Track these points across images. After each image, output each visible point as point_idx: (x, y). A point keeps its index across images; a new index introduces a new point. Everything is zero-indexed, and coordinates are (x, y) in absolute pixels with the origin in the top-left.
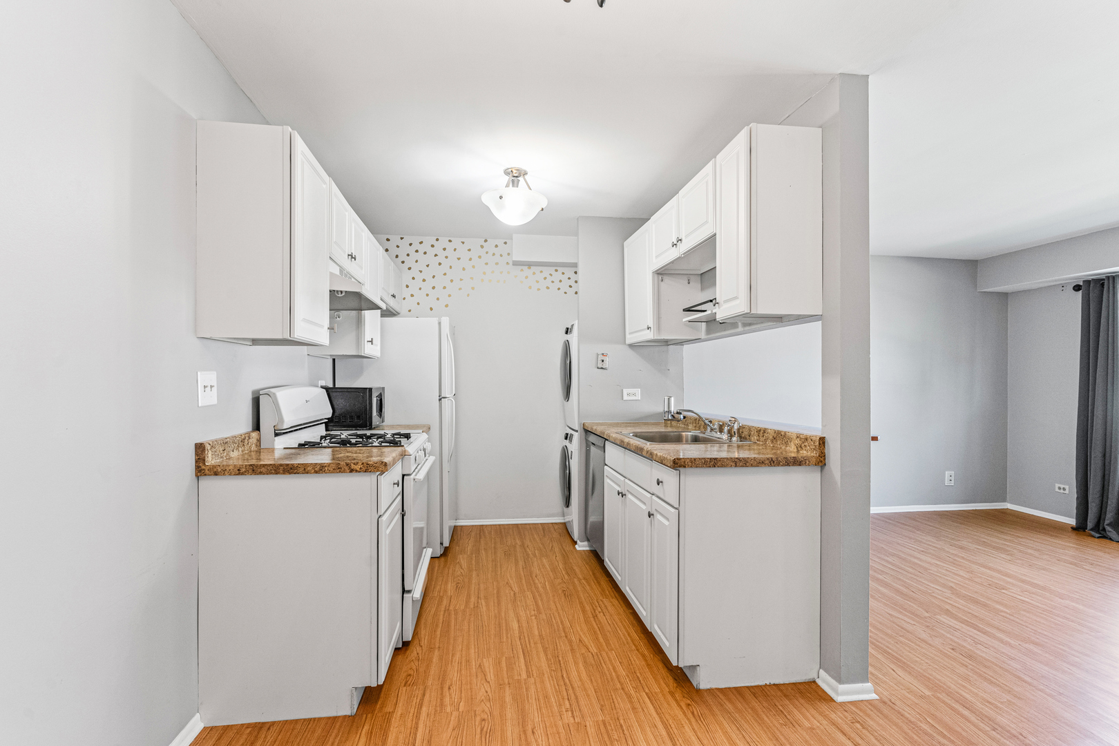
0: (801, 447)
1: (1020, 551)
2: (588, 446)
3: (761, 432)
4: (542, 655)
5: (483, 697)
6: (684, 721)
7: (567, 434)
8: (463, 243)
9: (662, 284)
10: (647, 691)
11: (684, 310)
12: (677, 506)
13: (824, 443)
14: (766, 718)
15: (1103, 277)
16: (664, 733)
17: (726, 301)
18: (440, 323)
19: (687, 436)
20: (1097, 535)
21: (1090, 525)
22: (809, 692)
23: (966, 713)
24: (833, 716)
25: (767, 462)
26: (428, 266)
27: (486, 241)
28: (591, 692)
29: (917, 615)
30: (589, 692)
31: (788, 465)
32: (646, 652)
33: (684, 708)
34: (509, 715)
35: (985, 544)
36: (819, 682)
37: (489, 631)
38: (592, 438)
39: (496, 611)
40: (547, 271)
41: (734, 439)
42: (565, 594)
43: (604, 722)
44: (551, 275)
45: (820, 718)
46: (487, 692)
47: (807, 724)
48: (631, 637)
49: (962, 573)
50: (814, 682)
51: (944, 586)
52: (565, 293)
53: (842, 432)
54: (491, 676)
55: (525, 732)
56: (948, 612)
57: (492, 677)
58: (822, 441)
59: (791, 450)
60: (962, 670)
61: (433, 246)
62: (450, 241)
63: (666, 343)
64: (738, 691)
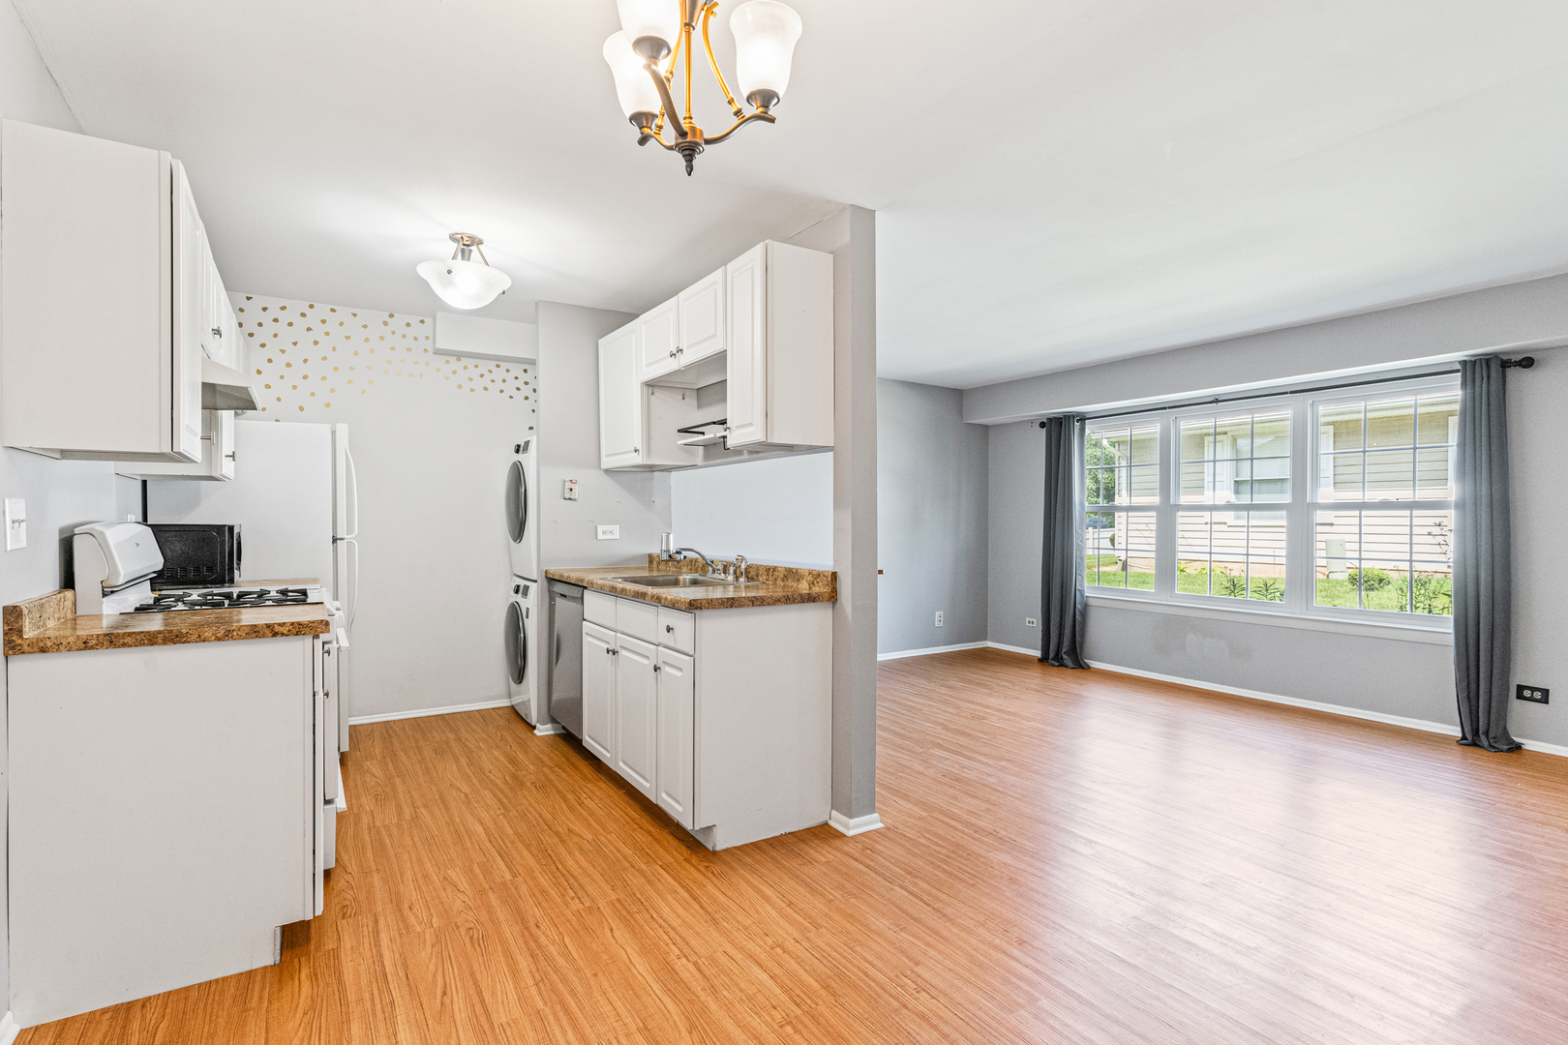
0: (813, 584)
1: (998, 685)
2: (552, 599)
3: (771, 570)
4: (525, 853)
5: (461, 908)
6: (705, 881)
7: (518, 586)
8: (355, 315)
9: (653, 398)
10: (660, 863)
11: (679, 431)
12: (692, 653)
13: (836, 578)
14: (785, 863)
15: (1061, 416)
16: (686, 895)
17: (738, 427)
18: (333, 433)
19: (685, 580)
20: (1057, 664)
21: (1052, 655)
22: (823, 833)
23: (954, 823)
24: (846, 848)
25: (783, 600)
26: (295, 344)
27: (391, 316)
28: (597, 877)
29: (913, 753)
30: (595, 877)
31: (803, 602)
32: (651, 829)
33: (703, 870)
34: (502, 918)
35: (970, 682)
36: (831, 823)
37: (444, 841)
38: (559, 588)
39: (446, 818)
40: (485, 366)
41: (742, 579)
42: (535, 786)
43: (619, 900)
44: (490, 371)
45: (835, 852)
46: (464, 902)
47: (824, 860)
48: (630, 817)
49: (950, 710)
50: (827, 824)
51: (936, 723)
52: (511, 397)
53: (853, 566)
54: (464, 885)
55: (527, 928)
56: (939, 746)
57: (467, 887)
58: (834, 575)
59: (804, 587)
60: (952, 791)
61: (303, 315)
62: (333, 310)
63: (651, 469)
64: (755, 845)
